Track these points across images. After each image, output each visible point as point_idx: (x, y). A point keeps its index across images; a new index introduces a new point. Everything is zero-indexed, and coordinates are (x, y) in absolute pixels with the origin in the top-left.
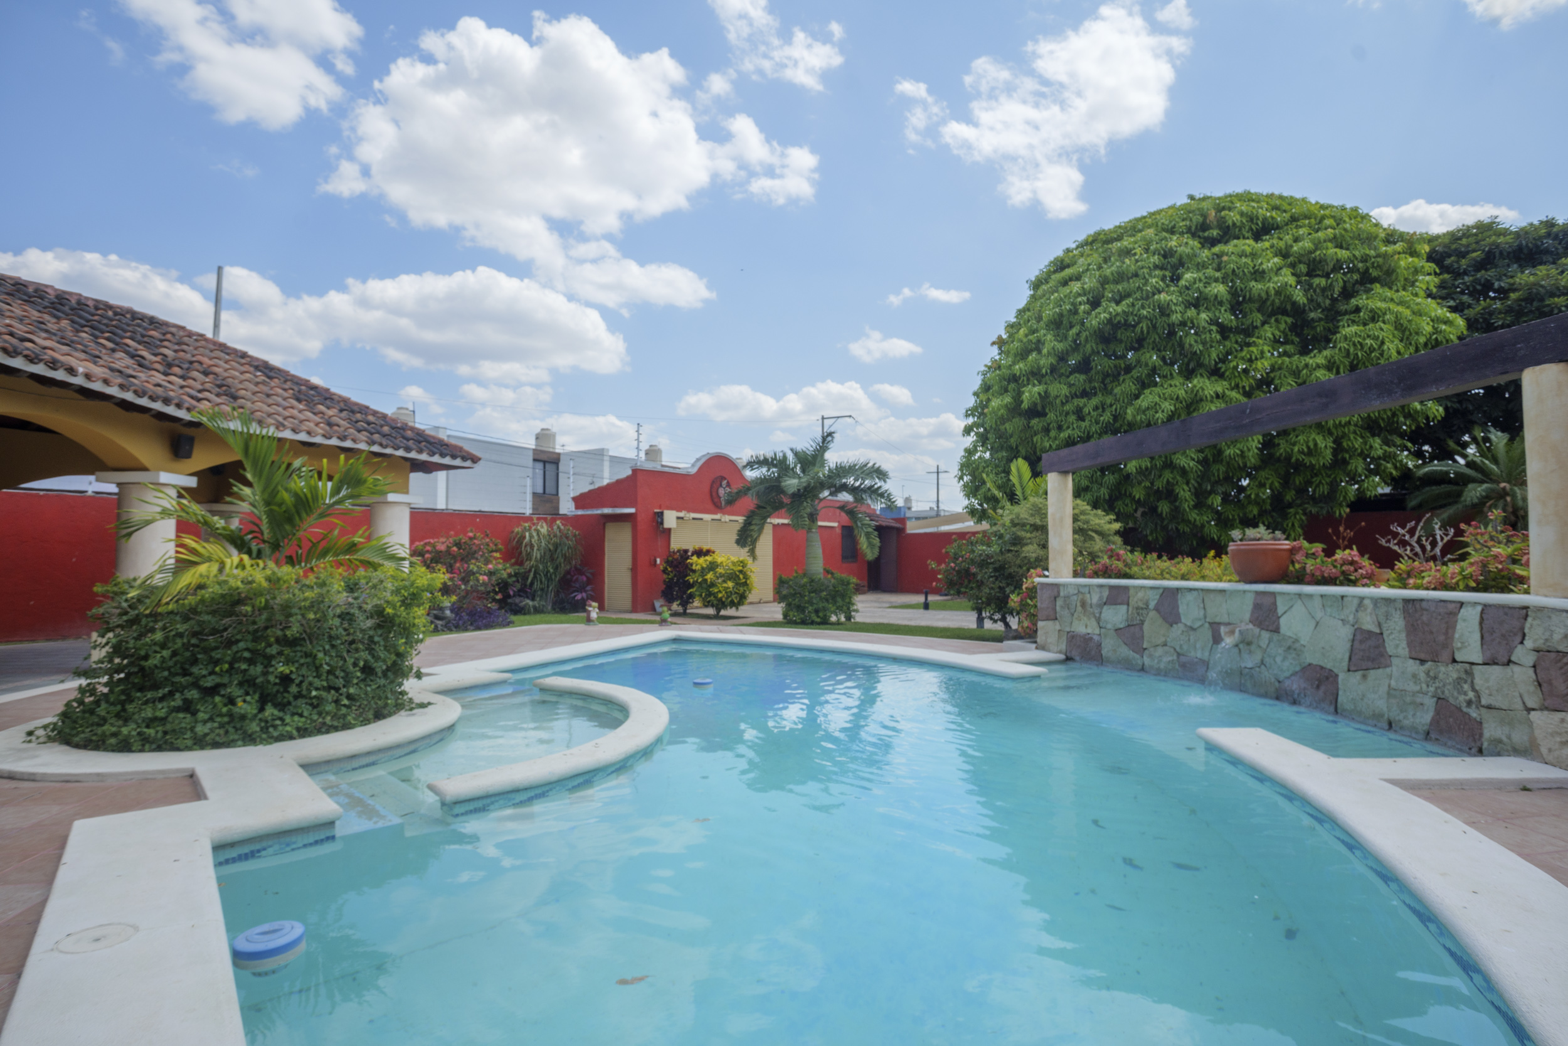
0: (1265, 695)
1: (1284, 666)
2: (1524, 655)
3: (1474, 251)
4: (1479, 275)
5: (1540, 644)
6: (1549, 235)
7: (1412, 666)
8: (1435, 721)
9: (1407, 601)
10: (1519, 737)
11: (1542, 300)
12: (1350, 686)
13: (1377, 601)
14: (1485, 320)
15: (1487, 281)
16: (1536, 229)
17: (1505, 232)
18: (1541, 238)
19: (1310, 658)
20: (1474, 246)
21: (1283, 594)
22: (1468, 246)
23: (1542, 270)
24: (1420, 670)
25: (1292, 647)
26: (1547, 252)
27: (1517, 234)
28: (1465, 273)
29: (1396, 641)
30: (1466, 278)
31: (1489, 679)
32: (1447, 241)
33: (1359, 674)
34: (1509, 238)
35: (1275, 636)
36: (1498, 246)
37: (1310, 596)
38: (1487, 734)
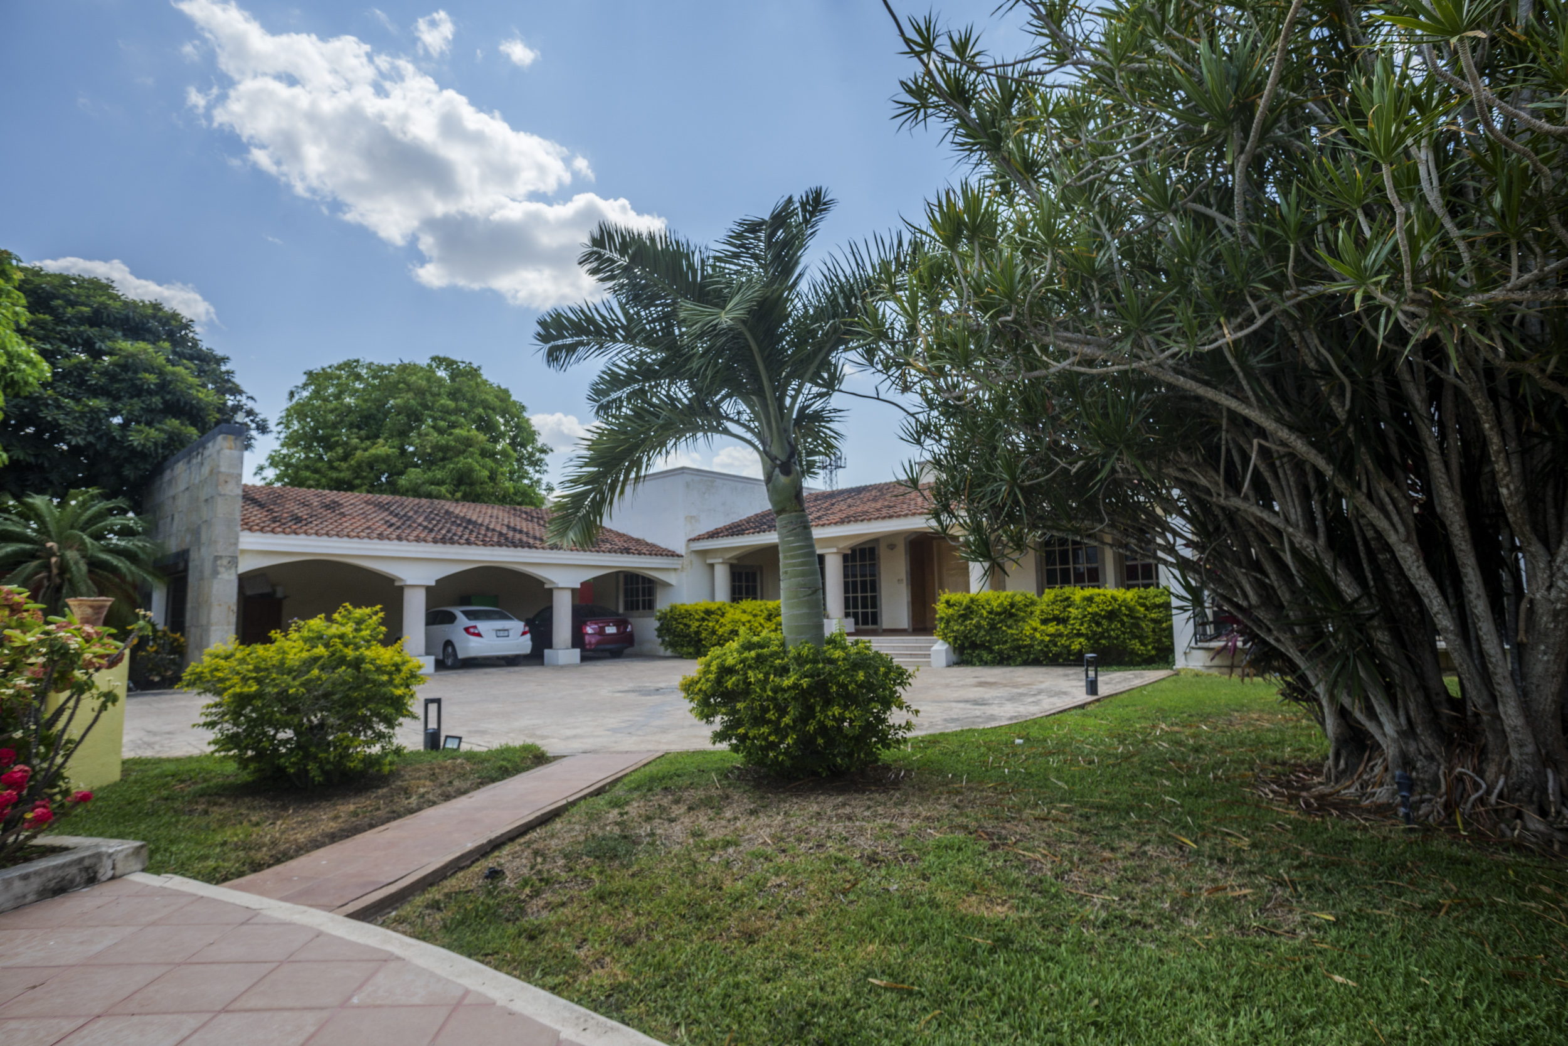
3: (83, 304)
4: (82, 328)
6: (154, 317)
11: (136, 372)
14: (80, 375)
15: (90, 338)
16: (144, 305)
17: (116, 298)
18: (146, 316)
20: (83, 298)
22: (78, 296)
23: (141, 345)
26: (149, 330)
27: (125, 303)
28: (68, 322)
30: (69, 328)
32: (56, 282)
34: (118, 304)
36: (106, 307)
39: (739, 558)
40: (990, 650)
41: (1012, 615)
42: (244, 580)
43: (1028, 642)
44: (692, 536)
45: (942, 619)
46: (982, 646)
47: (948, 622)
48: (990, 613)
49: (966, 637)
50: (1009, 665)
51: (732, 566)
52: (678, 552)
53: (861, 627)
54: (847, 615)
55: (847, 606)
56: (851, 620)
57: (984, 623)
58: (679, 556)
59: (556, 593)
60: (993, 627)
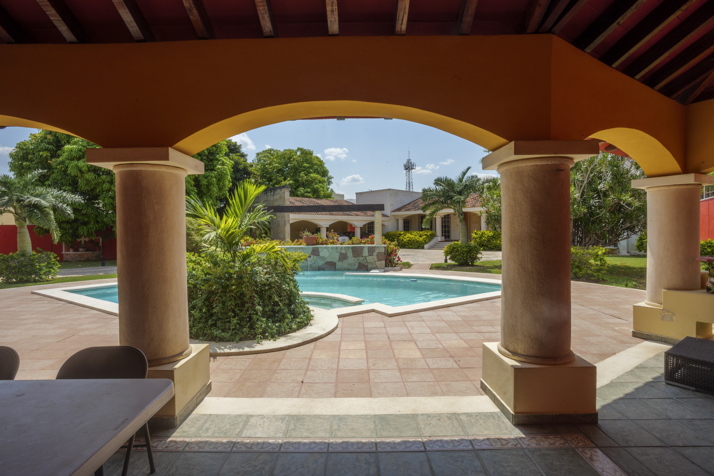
0: (316, 270)
1: (321, 263)
2: (375, 254)
5: (378, 252)
7: (353, 258)
8: (358, 267)
9: (352, 247)
10: (374, 266)
12: (339, 265)
13: (345, 248)
19: (329, 260)
21: (321, 247)
24: (356, 259)
25: (323, 258)
29: (350, 254)
31: (369, 259)
33: (341, 262)
35: (318, 257)
37: (329, 247)
38: (369, 267)
39: (406, 217)
40: (487, 247)
41: (494, 237)
42: (291, 225)
43: (498, 244)
44: (392, 210)
45: (474, 238)
46: (485, 245)
47: (476, 239)
48: (488, 236)
49: (481, 243)
50: (492, 251)
51: (404, 220)
52: (388, 215)
53: (447, 239)
54: (442, 235)
55: (442, 233)
56: (444, 237)
57: (486, 239)
58: (388, 217)
59: (356, 229)
60: (489, 241)
